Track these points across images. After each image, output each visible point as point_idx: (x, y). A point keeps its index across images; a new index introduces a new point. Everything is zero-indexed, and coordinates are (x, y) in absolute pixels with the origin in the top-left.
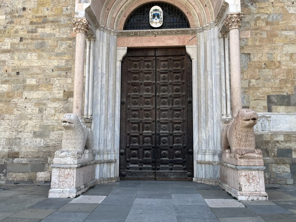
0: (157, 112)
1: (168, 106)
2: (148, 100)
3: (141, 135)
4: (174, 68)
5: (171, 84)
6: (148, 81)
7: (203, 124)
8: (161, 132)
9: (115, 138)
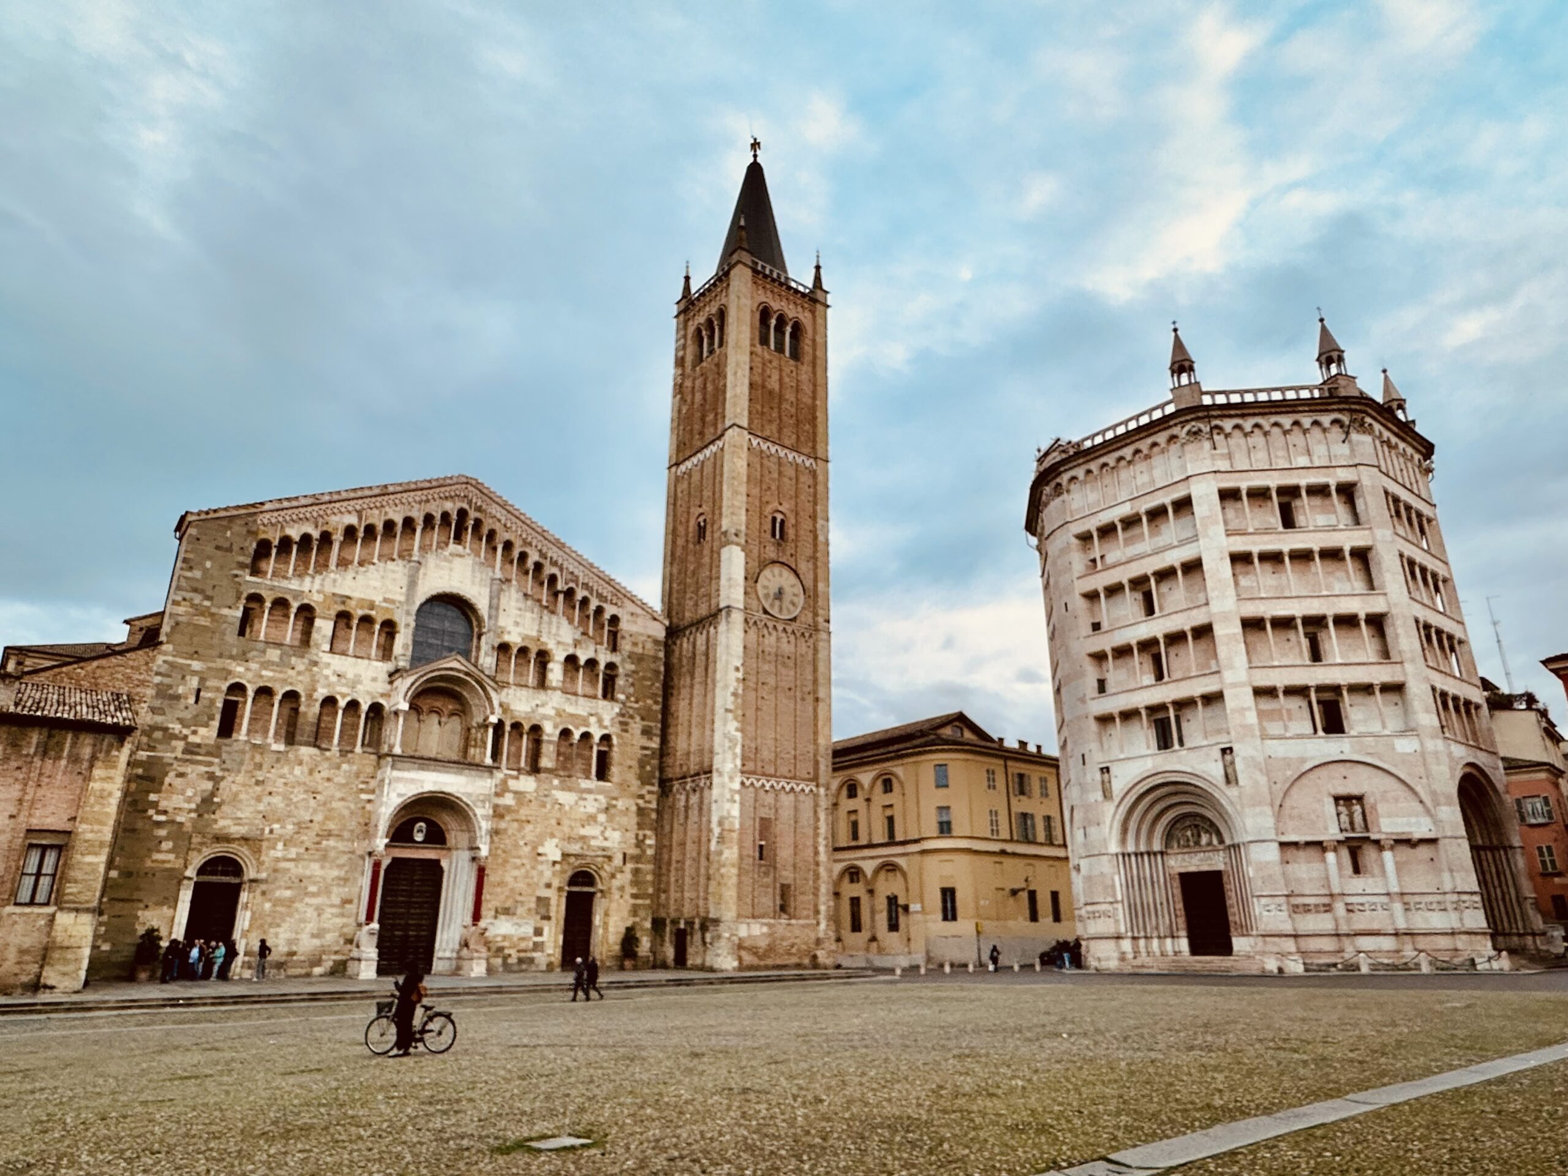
7: (446, 928)
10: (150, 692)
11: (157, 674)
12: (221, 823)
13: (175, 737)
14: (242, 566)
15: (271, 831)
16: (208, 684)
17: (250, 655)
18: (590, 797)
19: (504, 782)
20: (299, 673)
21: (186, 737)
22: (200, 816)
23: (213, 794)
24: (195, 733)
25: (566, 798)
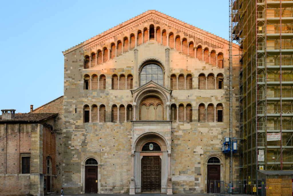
0: (152, 175)
1: (154, 173)
2: (149, 171)
3: (147, 181)
4: (156, 162)
5: (155, 166)
6: (149, 166)
8: (153, 180)
10: (63, 111)
11: (64, 106)
12: (88, 148)
13: (72, 124)
14: (81, 66)
15: (103, 150)
16: (78, 106)
17: (88, 95)
18: (214, 129)
19: (178, 126)
20: (103, 98)
21: (75, 124)
22: (83, 147)
23: (85, 140)
24: (77, 122)
25: (204, 130)
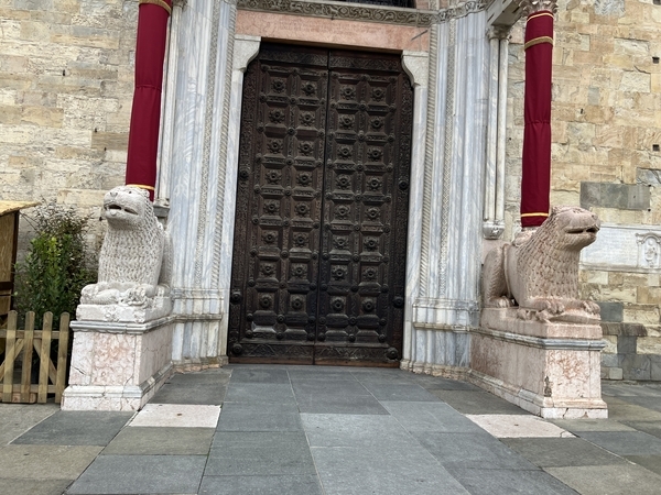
0: (327, 206)
1: (351, 192)
2: (307, 174)
3: (285, 256)
4: (371, 102)
5: (362, 139)
6: (308, 128)
7: (434, 240)
8: (332, 252)
9: (222, 261)
